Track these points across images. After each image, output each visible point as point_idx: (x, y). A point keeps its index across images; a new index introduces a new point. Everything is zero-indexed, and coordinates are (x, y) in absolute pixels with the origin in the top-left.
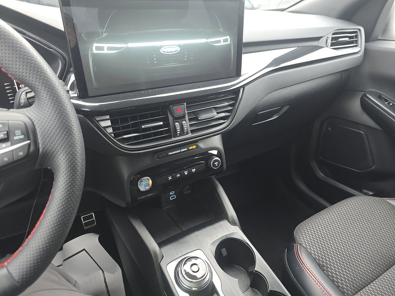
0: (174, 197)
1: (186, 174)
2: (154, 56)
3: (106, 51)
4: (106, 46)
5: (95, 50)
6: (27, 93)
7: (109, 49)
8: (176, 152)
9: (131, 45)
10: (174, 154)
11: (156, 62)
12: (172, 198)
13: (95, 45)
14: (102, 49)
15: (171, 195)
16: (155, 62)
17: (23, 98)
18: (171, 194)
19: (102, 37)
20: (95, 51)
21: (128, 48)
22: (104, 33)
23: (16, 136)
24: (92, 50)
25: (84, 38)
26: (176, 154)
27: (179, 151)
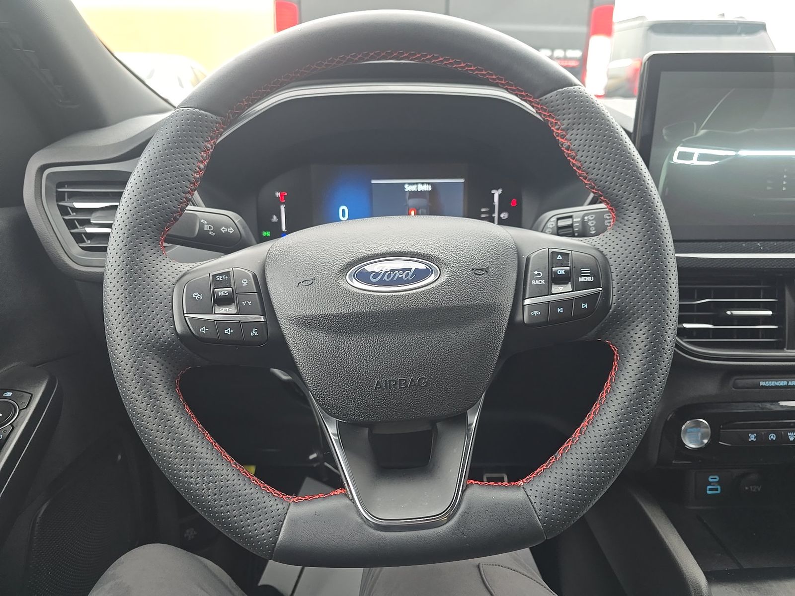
0: (717, 490)
1: (792, 439)
2: (785, 176)
3: (695, 162)
4: (697, 151)
5: (677, 158)
6: (558, 219)
7: (702, 157)
8: (778, 384)
9: (744, 153)
10: (772, 387)
11: (784, 189)
12: (710, 490)
13: (680, 149)
14: (689, 156)
15: (710, 484)
16: (782, 188)
17: (551, 226)
18: (711, 480)
19: (696, 136)
20: (675, 160)
21: (736, 158)
22: (703, 129)
23: (582, 276)
24: (671, 158)
25: (665, 137)
26: (776, 387)
27: (785, 383)
